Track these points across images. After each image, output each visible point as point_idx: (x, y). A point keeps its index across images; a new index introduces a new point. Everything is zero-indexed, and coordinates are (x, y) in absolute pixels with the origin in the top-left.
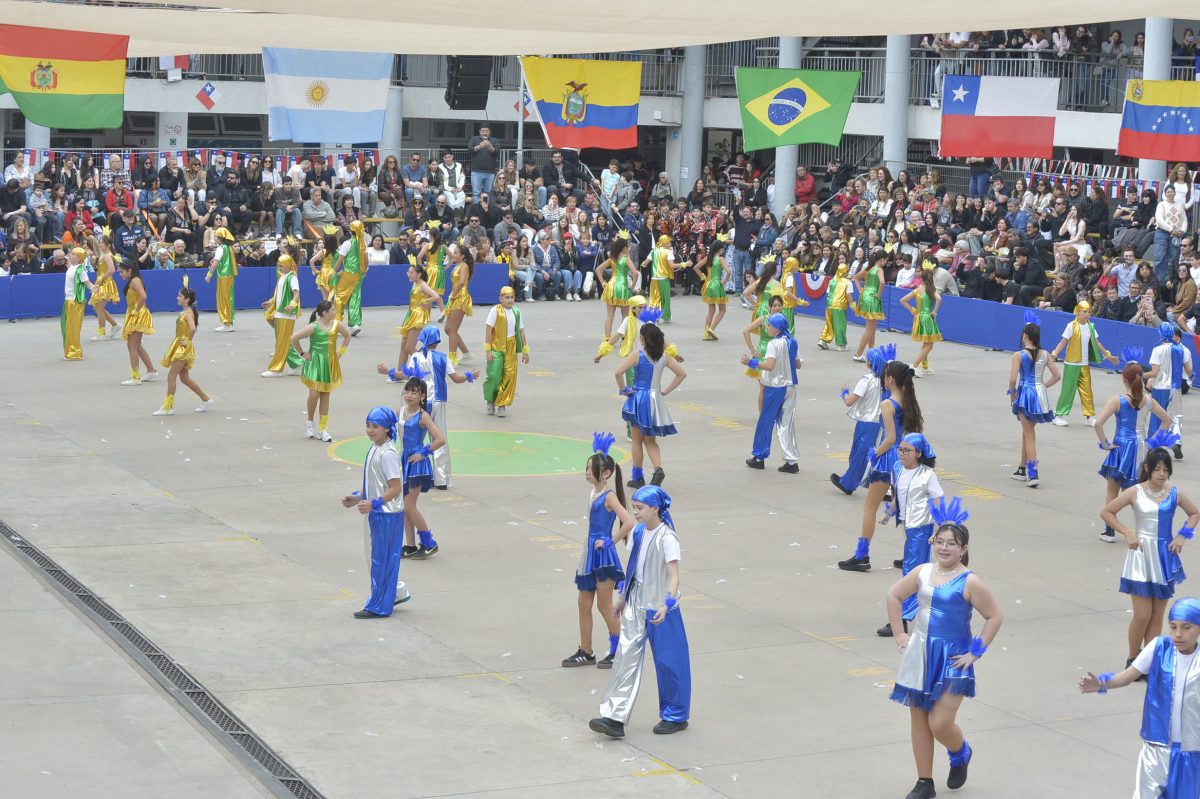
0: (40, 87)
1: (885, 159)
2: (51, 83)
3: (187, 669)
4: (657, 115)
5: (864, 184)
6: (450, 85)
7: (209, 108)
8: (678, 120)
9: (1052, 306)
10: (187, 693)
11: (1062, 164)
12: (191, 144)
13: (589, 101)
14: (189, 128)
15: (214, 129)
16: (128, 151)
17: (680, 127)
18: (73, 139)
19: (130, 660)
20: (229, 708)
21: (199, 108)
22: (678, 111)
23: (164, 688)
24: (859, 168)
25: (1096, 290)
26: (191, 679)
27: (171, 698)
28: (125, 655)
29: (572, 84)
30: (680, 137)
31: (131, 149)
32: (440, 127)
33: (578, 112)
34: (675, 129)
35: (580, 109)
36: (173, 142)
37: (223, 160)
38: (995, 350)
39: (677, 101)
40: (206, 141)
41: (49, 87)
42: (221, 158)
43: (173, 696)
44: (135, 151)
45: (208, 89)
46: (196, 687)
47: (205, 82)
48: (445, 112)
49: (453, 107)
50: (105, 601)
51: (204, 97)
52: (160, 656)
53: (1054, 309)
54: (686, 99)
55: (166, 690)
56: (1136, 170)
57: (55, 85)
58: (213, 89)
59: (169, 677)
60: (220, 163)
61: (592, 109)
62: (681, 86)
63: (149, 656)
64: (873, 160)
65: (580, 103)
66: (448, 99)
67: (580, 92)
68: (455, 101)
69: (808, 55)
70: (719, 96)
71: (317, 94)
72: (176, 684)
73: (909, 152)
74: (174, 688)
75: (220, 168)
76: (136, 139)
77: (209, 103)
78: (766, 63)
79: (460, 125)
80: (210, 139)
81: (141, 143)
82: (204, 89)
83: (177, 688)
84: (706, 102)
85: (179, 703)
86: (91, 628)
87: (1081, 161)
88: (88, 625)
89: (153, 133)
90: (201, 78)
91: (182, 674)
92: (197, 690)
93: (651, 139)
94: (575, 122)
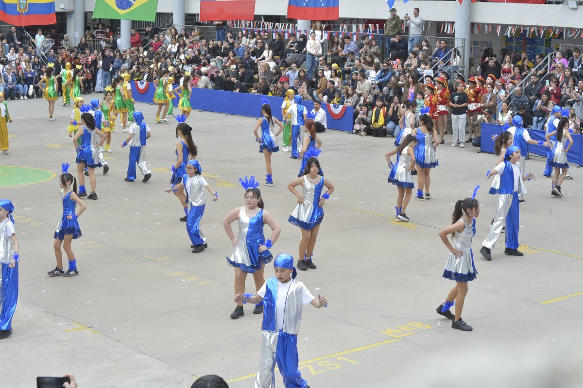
1: (174, 24)
4: (62, 6)
5: (164, 36)
8: (72, 8)
9: (258, 92)
11: (260, 24)
13: (29, 1)
17: (73, 12)
22: (72, 4)
24: (162, 29)
25: (279, 83)
30: (73, 17)
33: (25, 7)
34: (71, 13)
35: (26, 5)
38: (231, 115)
53: (258, 94)
56: (296, 25)
61: (31, 5)
64: (168, 24)
73: (186, 20)
87: (269, 22)
93: (59, 18)
94: (24, 12)
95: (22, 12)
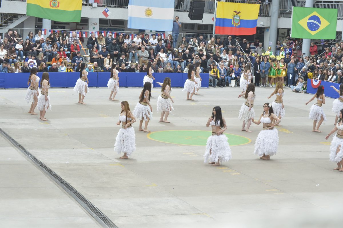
0: (53, 7)
1: (342, 39)
2: (57, 6)
3: (99, 209)
4: (262, 23)
6: (190, 12)
7: (107, 17)
8: (269, 25)
10: (99, 217)
12: (100, 29)
13: (241, 18)
14: (99, 24)
15: (108, 24)
16: (78, 31)
17: (269, 27)
18: (59, 26)
19: (79, 205)
20: (114, 222)
21: (103, 17)
22: (269, 22)
23: (91, 215)
24: (333, 43)
26: (100, 212)
27: (93, 218)
28: (78, 203)
29: (235, 12)
30: (269, 31)
31: (80, 30)
32: (186, 26)
33: (238, 22)
34: (268, 28)
35: (239, 21)
36: (94, 28)
37: (111, 35)
39: (269, 18)
40: (105, 28)
41: (56, 7)
42: (110, 34)
43: (94, 217)
44: (81, 31)
45: (107, 10)
46: (102, 215)
47: (105, 8)
48: (188, 21)
49: (191, 19)
50: (71, 185)
51: (105, 13)
52: (90, 204)
54: (272, 17)
55: (92, 216)
57: (58, 6)
58: (108, 10)
59: (93, 211)
60: (110, 36)
61: (242, 21)
62: (271, 13)
63: (86, 204)
64: (338, 40)
65: (239, 18)
66: (189, 16)
67: (238, 15)
68: (191, 17)
69: (316, 3)
70: (283, 17)
71: (149, 13)
72: (95, 214)
74: (94, 215)
75: (110, 37)
76: (81, 27)
77: (106, 15)
78: (301, 5)
79: (192, 26)
80: (107, 28)
81: (83, 28)
82: (105, 10)
83: (95, 215)
84: (279, 19)
85: (97, 220)
86: (66, 194)
88: (65, 193)
89: (87, 25)
90: (103, 6)
91: (97, 210)
92: (103, 216)
93: (259, 31)
94: (237, 26)
95: (236, 25)
